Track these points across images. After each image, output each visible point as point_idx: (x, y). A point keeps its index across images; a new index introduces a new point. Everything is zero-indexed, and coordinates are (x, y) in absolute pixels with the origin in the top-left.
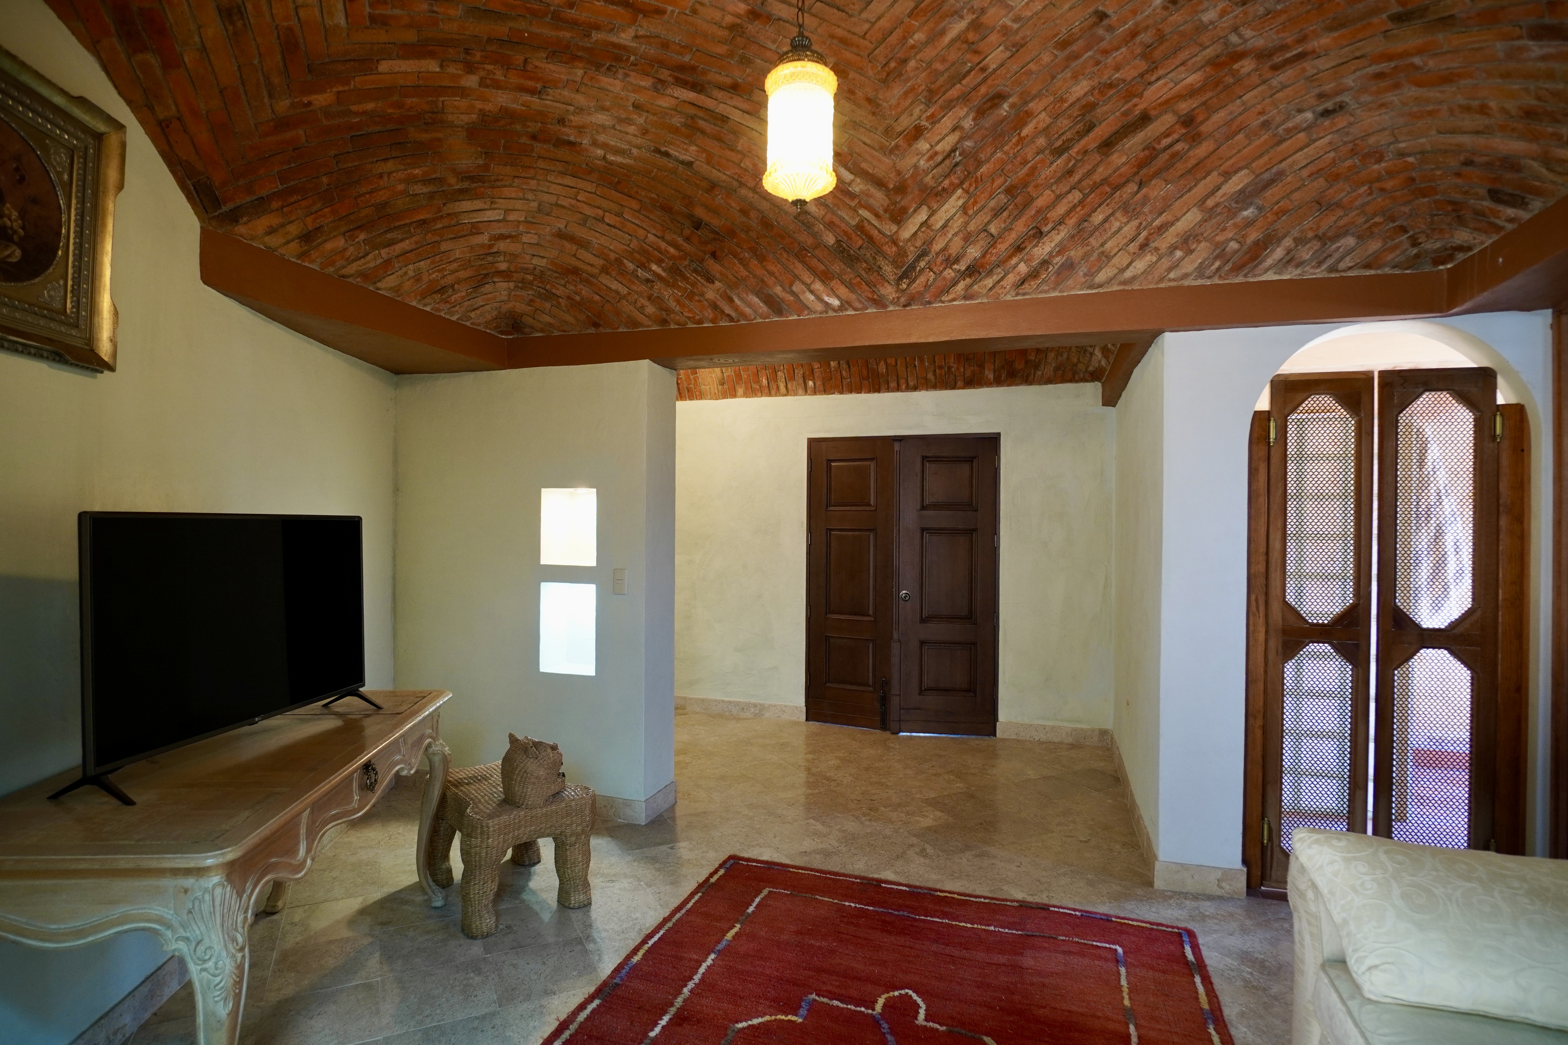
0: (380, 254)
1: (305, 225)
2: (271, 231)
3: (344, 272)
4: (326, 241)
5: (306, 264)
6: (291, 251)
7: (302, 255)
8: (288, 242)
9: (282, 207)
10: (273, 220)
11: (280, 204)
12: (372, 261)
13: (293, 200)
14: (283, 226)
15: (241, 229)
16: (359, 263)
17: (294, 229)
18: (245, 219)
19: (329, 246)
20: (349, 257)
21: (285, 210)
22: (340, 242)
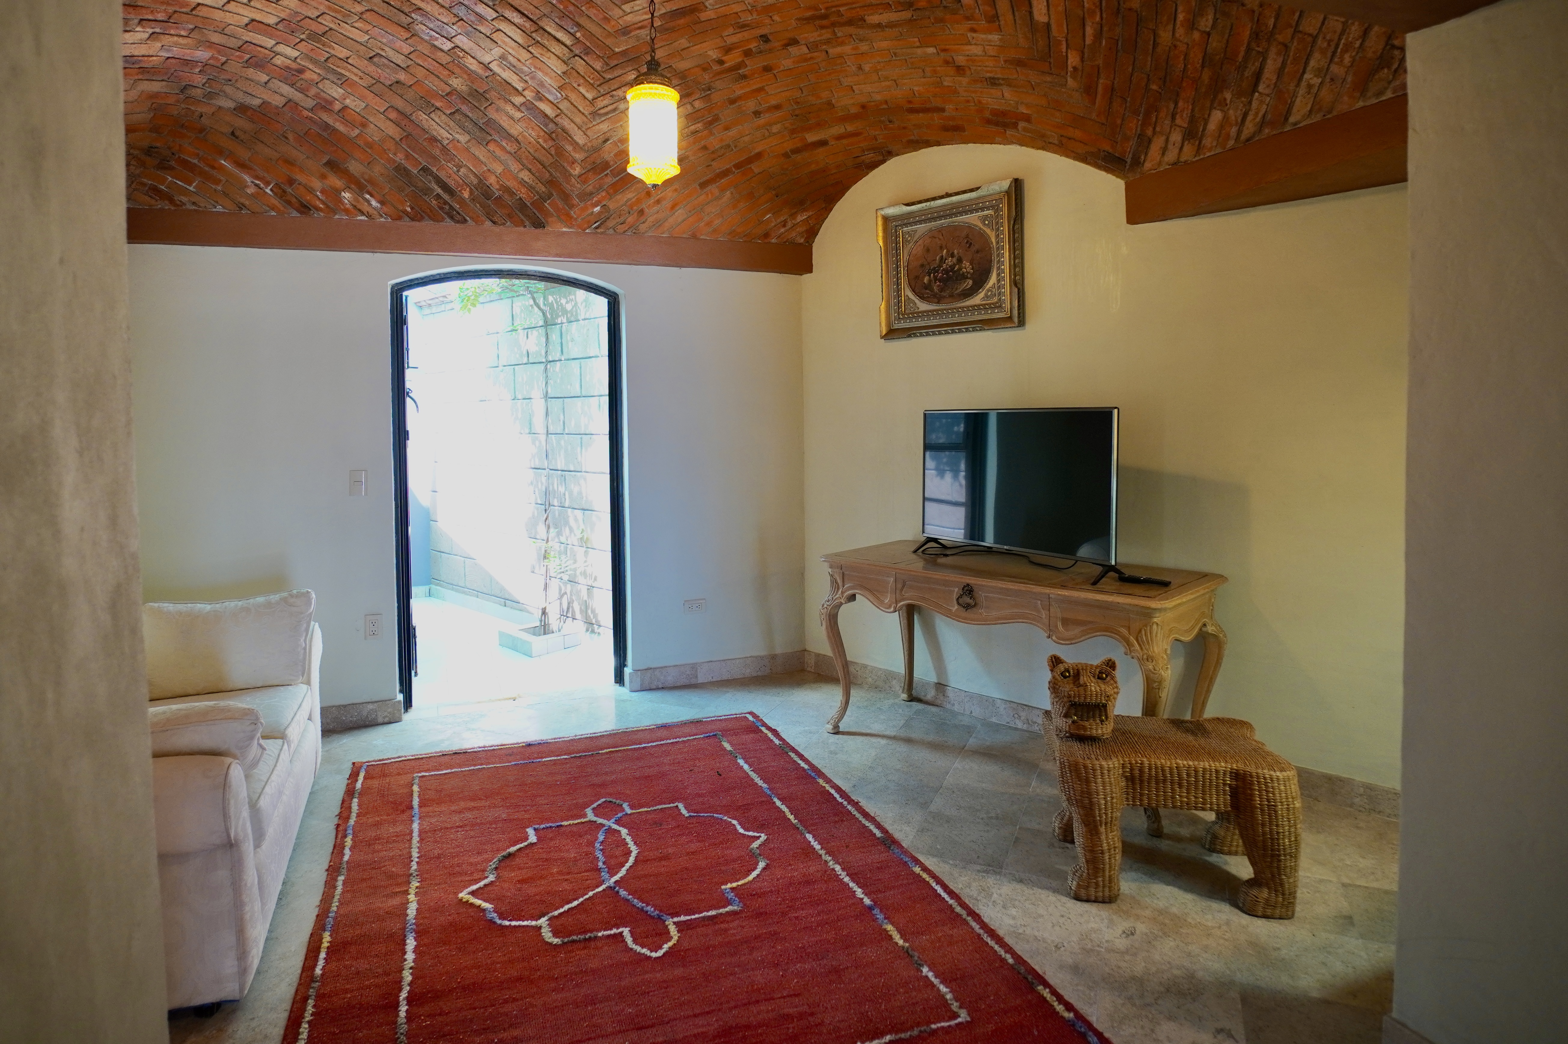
0: (1260, 93)
1: (1180, 126)
2: (1164, 150)
3: (1244, 137)
4: (1206, 124)
5: (1208, 154)
6: (1188, 153)
7: (1199, 149)
8: (1181, 149)
9: (1154, 129)
10: (1157, 144)
11: (1151, 129)
12: (1261, 104)
13: (1154, 119)
14: (1167, 141)
15: (1148, 165)
16: (1250, 117)
17: (1176, 137)
18: (1143, 157)
19: (1212, 126)
20: (1237, 120)
21: (1158, 129)
22: (1217, 116)
